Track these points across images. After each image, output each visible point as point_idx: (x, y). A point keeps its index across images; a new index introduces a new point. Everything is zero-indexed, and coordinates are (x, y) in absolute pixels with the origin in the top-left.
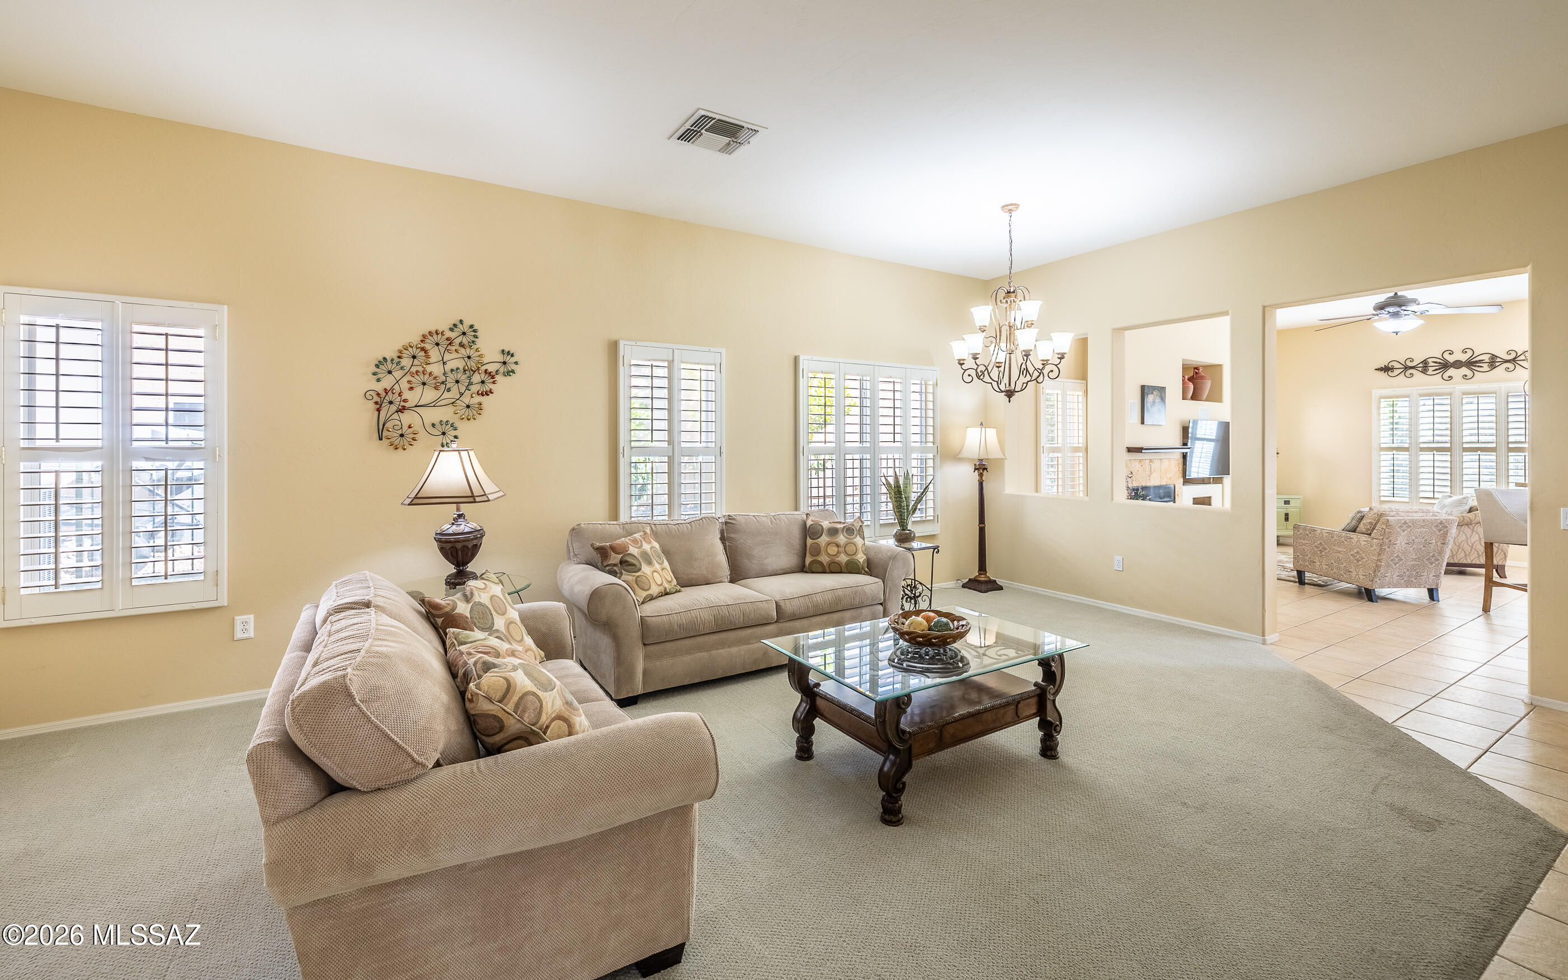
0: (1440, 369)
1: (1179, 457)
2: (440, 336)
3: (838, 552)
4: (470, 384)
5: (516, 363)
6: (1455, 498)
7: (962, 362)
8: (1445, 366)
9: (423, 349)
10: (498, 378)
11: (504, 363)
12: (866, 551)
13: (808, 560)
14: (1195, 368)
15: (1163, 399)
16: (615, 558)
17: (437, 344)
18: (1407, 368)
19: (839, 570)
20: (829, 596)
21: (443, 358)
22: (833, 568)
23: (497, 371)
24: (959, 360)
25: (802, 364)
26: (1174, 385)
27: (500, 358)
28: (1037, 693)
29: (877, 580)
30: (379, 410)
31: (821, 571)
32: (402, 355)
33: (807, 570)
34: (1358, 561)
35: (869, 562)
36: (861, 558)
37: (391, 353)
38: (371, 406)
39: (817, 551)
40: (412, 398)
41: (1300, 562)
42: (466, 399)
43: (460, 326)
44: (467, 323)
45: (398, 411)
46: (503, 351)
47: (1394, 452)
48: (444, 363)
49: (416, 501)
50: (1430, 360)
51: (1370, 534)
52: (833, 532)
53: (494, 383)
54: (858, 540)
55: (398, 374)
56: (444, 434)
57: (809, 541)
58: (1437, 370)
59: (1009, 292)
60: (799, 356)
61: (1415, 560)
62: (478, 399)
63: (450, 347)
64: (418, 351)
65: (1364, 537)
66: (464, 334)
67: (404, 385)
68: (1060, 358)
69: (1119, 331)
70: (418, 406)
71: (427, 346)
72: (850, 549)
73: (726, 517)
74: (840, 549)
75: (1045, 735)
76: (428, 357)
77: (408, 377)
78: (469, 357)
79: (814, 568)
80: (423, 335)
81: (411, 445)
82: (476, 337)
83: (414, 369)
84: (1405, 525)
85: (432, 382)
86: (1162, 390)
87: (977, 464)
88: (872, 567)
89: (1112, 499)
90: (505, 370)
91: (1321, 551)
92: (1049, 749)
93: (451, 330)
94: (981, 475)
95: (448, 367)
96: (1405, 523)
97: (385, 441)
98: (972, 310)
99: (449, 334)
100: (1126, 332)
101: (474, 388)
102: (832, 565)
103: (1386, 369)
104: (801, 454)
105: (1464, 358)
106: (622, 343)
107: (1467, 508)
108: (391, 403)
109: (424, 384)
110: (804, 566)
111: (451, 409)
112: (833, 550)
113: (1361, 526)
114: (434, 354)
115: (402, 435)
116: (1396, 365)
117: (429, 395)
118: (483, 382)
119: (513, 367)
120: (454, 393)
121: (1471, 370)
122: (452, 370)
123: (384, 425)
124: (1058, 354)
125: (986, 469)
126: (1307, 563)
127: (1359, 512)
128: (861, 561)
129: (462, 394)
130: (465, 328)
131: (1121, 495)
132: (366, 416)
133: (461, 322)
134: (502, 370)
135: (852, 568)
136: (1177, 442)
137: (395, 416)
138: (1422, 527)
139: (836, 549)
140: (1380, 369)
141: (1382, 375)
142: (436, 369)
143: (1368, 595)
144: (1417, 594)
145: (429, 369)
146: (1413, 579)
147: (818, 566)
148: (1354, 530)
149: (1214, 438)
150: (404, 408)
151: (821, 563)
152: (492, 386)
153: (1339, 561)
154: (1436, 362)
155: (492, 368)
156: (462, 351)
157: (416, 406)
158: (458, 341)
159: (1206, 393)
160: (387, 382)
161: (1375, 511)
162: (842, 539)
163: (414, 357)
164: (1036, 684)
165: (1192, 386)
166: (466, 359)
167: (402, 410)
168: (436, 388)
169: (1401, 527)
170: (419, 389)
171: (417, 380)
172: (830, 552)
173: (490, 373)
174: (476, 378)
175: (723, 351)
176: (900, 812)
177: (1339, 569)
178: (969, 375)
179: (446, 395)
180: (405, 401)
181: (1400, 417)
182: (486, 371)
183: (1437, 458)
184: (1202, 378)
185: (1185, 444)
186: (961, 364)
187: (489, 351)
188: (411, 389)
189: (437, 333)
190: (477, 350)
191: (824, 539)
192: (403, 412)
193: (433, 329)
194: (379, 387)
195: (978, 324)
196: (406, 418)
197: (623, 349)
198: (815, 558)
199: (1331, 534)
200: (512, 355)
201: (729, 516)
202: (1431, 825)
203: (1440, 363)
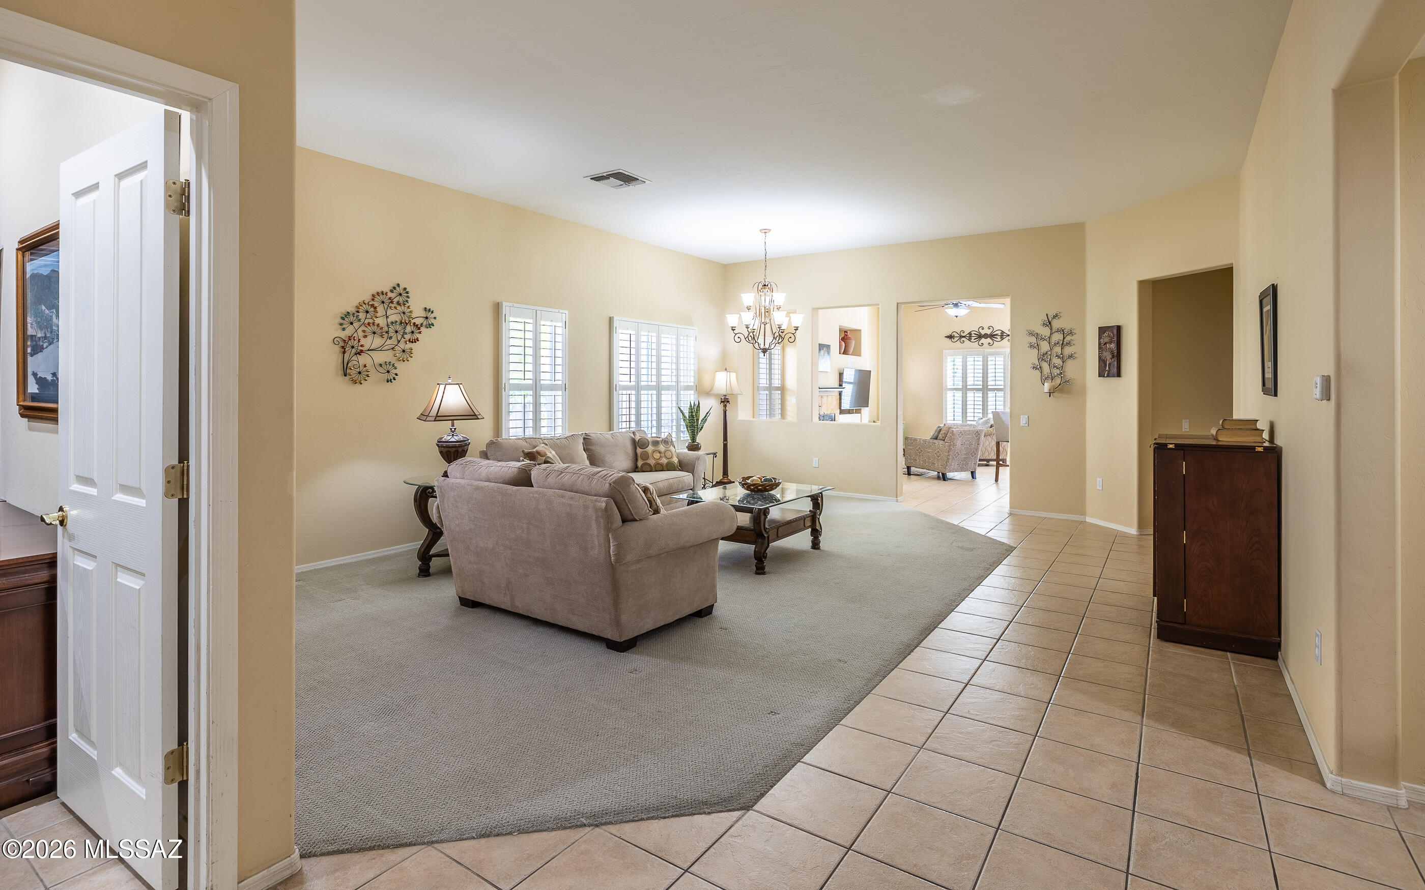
0: (977, 338)
1: (837, 394)
2: (384, 296)
3: (661, 457)
4: (405, 333)
5: (435, 318)
6: (984, 419)
7: (734, 328)
8: (980, 336)
9: (372, 306)
10: (422, 329)
11: (427, 318)
12: (678, 455)
13: (640, 463)
14: (845, 332)
15: (829, 353)
16: (540, 459)
17: (383, 302)
18: (961, 337)
19: (661, 469)
20: (666, 484)
21: (386, 313)
22: (658, 467)
23: (422, 324)
24: (732, 327)
25: (616, 323)
26: (834, 342)
27: (423, 314)
28: (810, 515)
29: (689, 474)
30: (344, 352)
31: (649, 470)
32: (359, 310)
33: (639, 470)
34: (938, 457)
35: (680, 462)
36: (675, 460)
37: (352, 309)
38: (337, 349)
39: (646, 456)
40: (367, 343)
41: (909, 461)
42: (402, 345)
43: (397, 288)
44: (402, 287)
45: (357, 354)
46: (426, 308)
47: (955, 391)
48: (387, 318)
49: (438, 418)
50: (972, 332)
51: (944, 440)
52: (656, 443)
53: (420, 333)
54: (672, 448)
55: (356, 325)
56: (388, 372)
57: (639, 450)
58: (976, 339)
59: (765, 285)
60: (613, 317)
61: (965, 454)
62: (409, 345)
63: (391, 305)
64: (369, 307)
65: (941, 442)
66: (400, 294)
67: (361, 334)
68: (796, 330)
69: (816, 310)
70: (371, 350)
71: (376, 304)
72: (668, 454)
73: (584, 434)
74: (661, 455)
75: (814, 537)
76: (376, 312)
77: (363, 328)
78: (404, 313)
79: (644, 468)
80: (373, 295)
81: (366, 380)
82: (408, 297)
83: (366, 322)
84: (962, 433)
85: (378, 331)
86: (828, 347)
87: (723, 398)
88: (683, 466)
89: (812, 420)
90: (428, 323)
91: (920, 453)
92: (816, 545)
93: (392, 291)
94: (725, 406)
95: (390, 320)
96: (961, 432)
97: (348, 377)
98: (741, 295)
99: (390, 295)
100: (819, 310)
101: (407, 337)
102: (657, 465)
103: (951, 337)
104: (615, 390)
105: (989, 332)
106: (504, 304)
107: (990, 425)
108: (353, 347)
109: (374, 333)
110: (637, 467)
111: (391, 353)
112: (657, 455)
113: (940, 435)
114: (381, 310)
115: (360, 373)
116: (956, 335)
117: (377, 342)
118: (413, 332)
119: (433, 321)
120: (393, 341)
121: (992, 340)
122: (392, 323)
123: (347, 364)
124: (795, 327)
125: (728, 402)
126: (912, 461)
127: (939, 427)
128: (676, 462)
129: (399, 342)
130: (401, 290)
131: (816, 419)
132: (332, 357)
133: (398, 285)
134: (425, 323)
135: (670, 467)
136: (836, 385)
137: (355, 358)
138: (969, 434)
139: (659, 455)
140: (947, 337)
141: (948, 340)
142: (381, 321)
143: (944, 478)
144: (966, 475)
145: (377, 321)
146: (964, 466)
147: (648, 467)
148: (936, 438)
149: (852, 381)
150: (362, 351)
151: (649, 465)
152: (418, 336)
153: (929, 458)
154: (975, 334)
155: (418, 321)
156: (399, 308)
157: (368, 350)
158: (395, 300)
159: (851, 350)
160: (350, 330)
161: (947, 426)
162: (662, 448)
163: (367, 312)
164: (810, 511)
165: (844, 345)
166: (402, 315)
167: (359, 353)
168: (382, 336)
169: (959, 435)
170: (370, 338)
171: (369, 330)
172: (655, 457)
173: (417, 325)
174: (409, 329)
175: (567, 312)
176: (764, 569)
177: (929, 463)
178: (739, 338)
179: (389, 342)
180: (362, 346)
181: (957, 369)
182: (414, 323)
183: (976, 395)
184: (849, 338)
185: (841, 385)
186: (733, 330)
187: (416, 308)
188: (365, 337)
189: (382, 293)
190: (408, 307)
191: (650, 448)
192: (360, 355)
193: (380, 291)
194: (344, 335)
195: (746, 304)
196: (363, 359)
197: (505, 309)
198: (645, 461)
199: (925, 441)
200: (432, 312)
201: (585, 433)
202: (972, 550)
203: (977, 335)
